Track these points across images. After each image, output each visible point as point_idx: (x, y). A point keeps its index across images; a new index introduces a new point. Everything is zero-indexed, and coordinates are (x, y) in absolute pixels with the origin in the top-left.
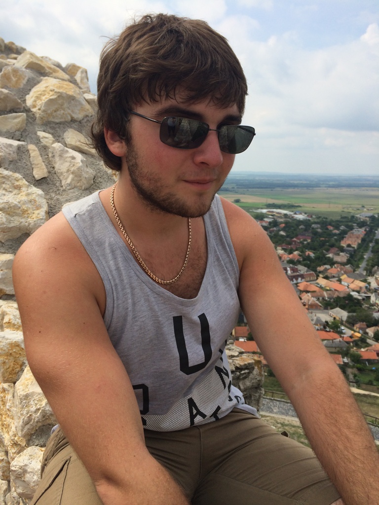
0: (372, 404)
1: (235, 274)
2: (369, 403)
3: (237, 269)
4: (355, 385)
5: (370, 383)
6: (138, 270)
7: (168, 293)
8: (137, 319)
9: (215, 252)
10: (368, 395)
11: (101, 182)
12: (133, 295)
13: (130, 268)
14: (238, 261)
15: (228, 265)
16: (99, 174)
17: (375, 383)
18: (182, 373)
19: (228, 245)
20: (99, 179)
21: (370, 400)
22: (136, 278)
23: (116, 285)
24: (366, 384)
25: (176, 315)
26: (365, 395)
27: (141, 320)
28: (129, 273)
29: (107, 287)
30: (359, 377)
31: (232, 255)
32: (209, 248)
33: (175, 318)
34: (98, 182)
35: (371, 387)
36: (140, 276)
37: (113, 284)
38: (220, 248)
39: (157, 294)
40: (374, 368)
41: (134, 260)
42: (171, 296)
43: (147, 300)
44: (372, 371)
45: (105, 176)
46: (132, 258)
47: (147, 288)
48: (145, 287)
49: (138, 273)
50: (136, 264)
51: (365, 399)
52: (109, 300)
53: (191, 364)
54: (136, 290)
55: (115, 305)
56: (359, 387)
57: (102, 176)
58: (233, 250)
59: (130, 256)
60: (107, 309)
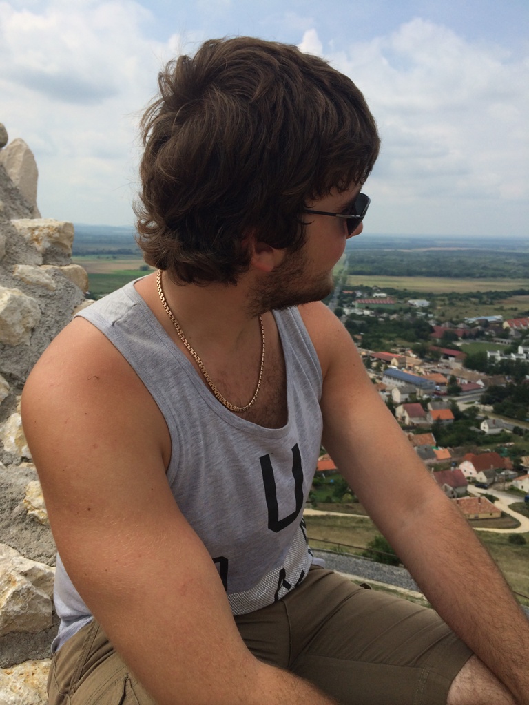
0: (331, 527)
1: (318, 385)
2: (328, 526)
3: (320, 379)
4: (310, 505)
5: (329, 500)
6: (209, 399)
7: (253, 426)
8: (211, 467)
9: (294, 358)
10: (327, 515)
11: (17, 253)
12: (205, 434)
13: (199, 396)
14: (321, 366)
15: (310, 374)
16: (11, 240)
17: (334, 499)
18: (271, 531)
19: (308, 346)
20: (14, 248)
21: (329, 522)
22: (208, 409)
23: (182, 422)
24: (324, 502)
25: (263, 455)
26: (322, 517)
27: (216, 468)
28: (198, 403)
29: (172, 427)
30: (315, 495)
31: (314, 359)
32: (285, 353)
33: (261, 459)
34: (12, 252)
35: (330, 505)
36: (213, 406)
37: (178, 423)
38: (298, 351)
39: (237, 429)
40: (332, 481)
41: (203, 385)
42: (256, 429)
43: (224, 439)
44: (330, 484)
45: (21, 243)
46: (201, 382)
47: (223, 423)
48: (221, 420)
49: (209, 402)
50: (206, 389)
51: (322, 522)
52: (175, 447)
53: (281, 517)
54: (208, 427)
55: (184, 452)
56: (315, 507)
57: (17, 243)
58: (315, 352)
59: (199, 379)
60: (172, 459)
